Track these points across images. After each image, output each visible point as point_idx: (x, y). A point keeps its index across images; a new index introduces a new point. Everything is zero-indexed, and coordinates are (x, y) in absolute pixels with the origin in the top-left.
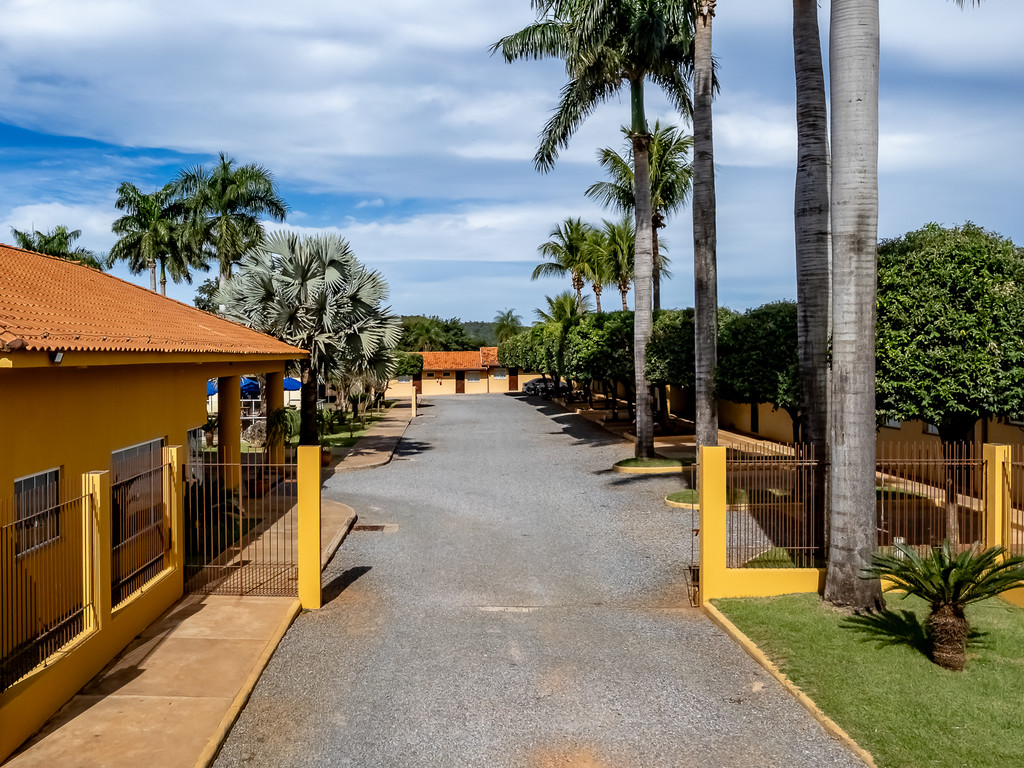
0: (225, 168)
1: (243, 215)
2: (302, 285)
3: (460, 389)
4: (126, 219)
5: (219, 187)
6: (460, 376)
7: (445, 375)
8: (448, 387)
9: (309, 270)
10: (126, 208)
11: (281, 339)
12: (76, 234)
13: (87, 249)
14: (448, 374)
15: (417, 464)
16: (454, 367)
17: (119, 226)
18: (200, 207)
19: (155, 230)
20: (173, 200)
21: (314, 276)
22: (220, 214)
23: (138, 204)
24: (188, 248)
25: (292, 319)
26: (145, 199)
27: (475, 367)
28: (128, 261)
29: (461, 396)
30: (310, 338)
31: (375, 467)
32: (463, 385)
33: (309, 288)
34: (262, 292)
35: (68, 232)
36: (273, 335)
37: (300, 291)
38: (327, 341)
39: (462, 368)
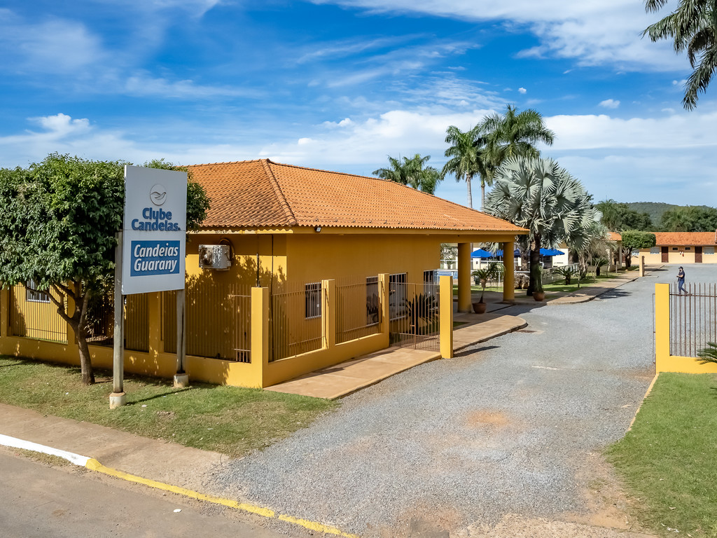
0: (511, 114)
1: (524, 143)
2: (527, 189)
3: (699, 260)
4: (452, 148)
5: (508, 125)
6: (698, 250)
7: (686, 249)
8: (689, 257)
9: (530, 180)
10: (452, 142)
11: (512, 222)
12: (428, 158)
13: (433, 167)
14: (689, 249)
15: (605, 304)
16: (693, 243)
17: (449, 153)
18: (495, 139)
19: (469, 155)
20: (481, 135)
21: (533, 184)
22: (509, 143)
23: (459, 139)
24: (489, 165)
25: (519, 210)
26: (463, 135)
27: (709, 244)
28: (454, 173)
29: (699, 265)
30: (529, 222)
31: (573, 303)
32: (701, 256)
33: (531, 191)
34: (503, 193)
35: (422, 157)
36: (507, 220)
37: (526, 192)
38: (540, 223)
39: (699, 244)
